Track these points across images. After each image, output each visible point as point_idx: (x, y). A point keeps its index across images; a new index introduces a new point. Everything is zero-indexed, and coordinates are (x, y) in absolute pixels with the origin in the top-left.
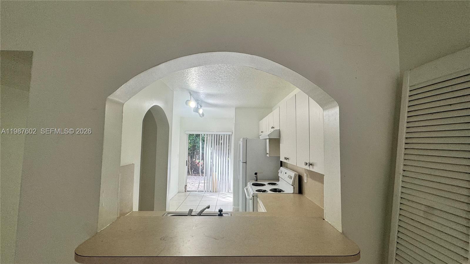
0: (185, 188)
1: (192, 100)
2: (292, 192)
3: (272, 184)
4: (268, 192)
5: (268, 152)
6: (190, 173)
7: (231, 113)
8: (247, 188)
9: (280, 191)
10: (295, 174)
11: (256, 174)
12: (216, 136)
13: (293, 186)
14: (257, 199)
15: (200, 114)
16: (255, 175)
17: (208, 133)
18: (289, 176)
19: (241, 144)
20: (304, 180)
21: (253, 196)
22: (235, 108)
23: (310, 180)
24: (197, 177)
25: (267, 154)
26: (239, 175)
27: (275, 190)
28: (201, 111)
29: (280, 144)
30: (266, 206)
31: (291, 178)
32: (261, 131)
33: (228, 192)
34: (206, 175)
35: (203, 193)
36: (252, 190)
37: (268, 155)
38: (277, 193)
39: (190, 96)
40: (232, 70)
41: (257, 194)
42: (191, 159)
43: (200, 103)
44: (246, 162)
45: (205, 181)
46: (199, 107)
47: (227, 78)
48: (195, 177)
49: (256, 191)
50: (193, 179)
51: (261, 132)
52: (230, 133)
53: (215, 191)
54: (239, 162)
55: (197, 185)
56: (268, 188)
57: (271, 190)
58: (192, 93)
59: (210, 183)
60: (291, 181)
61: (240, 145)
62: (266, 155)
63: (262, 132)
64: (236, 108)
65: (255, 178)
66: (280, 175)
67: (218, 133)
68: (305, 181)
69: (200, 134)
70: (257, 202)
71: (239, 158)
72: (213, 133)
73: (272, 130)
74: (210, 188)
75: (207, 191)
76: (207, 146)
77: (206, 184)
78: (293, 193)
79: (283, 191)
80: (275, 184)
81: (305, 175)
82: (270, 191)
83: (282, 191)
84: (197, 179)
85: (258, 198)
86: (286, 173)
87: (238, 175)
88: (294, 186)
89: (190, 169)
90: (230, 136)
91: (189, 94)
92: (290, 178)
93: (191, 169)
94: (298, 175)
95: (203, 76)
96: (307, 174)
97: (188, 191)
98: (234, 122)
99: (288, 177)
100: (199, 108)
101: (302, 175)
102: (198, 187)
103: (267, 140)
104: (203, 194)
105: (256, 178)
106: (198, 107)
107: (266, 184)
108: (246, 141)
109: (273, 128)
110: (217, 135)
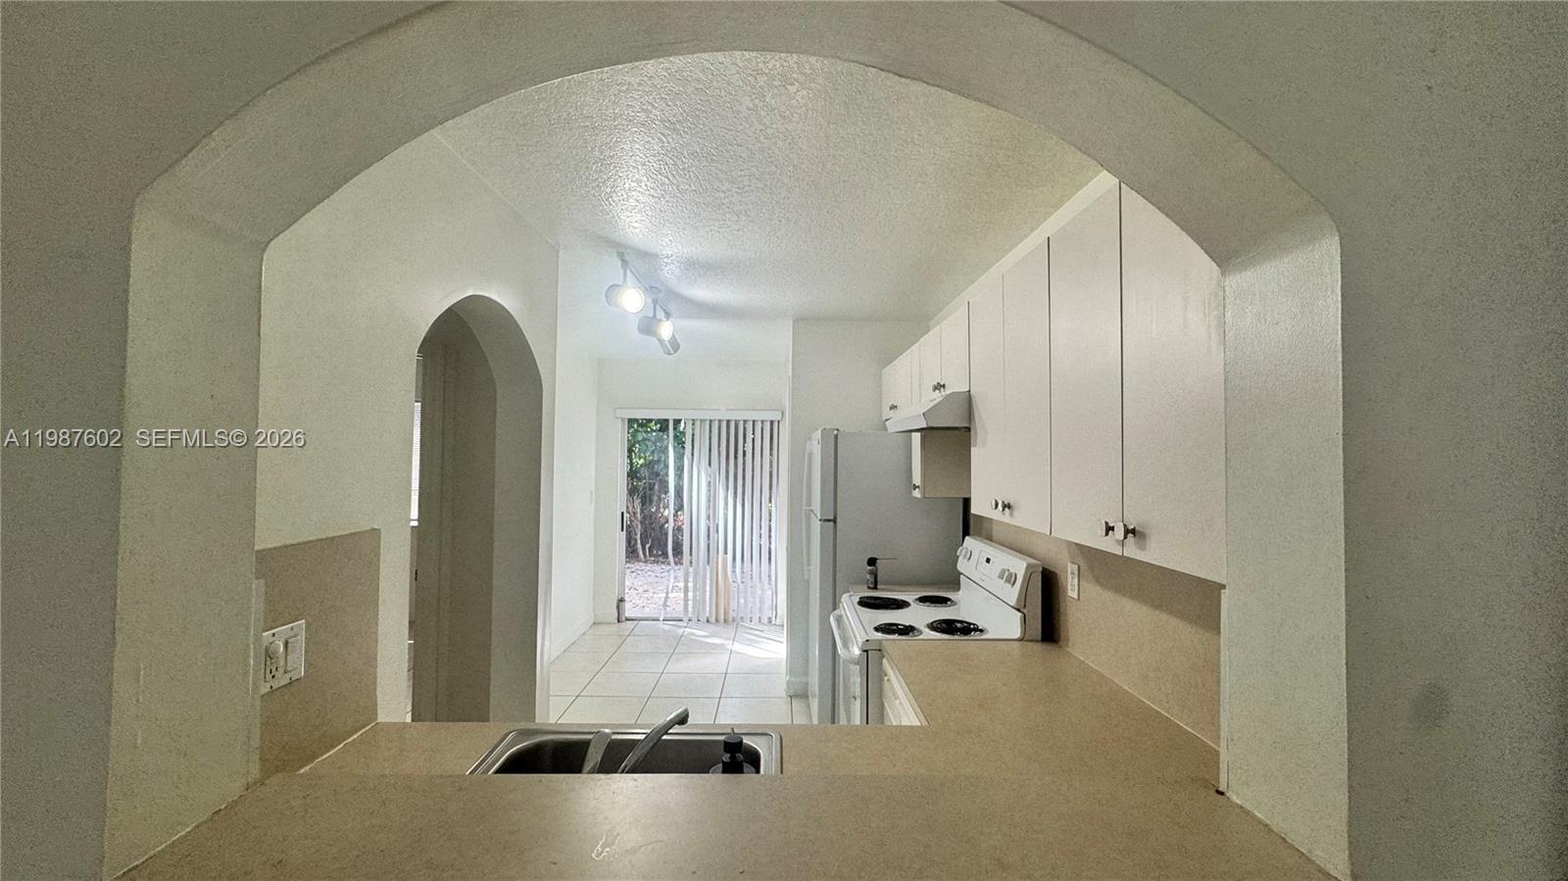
0: (618, 607)
1: (629, 285)
2: (1017, 633)
3: (933, 603)
4: (921, 633)
5: (917, 480)
6: (641, 553)
7: (780, 341)
8: (841, 616)
9: (967, 629)
10: (1029, 566)
11: (872, 562)
12: (724, 424)
13: (1019, 610)
14: (881, 663)
15: (661, 341)
16: (869, 568)
17: (697, 415)
18: (1003, 571)
19: (815, 451)
20: (1066, 591)
21: (867, 651)
22: (791, 321)
23: (1092, 590)
24: (663, 566)
25: (915, 487)
26: (809, 565)
27: (948, 627)
28: (666, 330)
29: (972, 449)
30: (920, 697)
31: (1011, 579)
32: (891, 404)
33: (770, 622)
34: (691, 563)
35: (680, 627)
36: (858, 625)
37: (917, 494)
38: (956, 637)
39: (622, 271)
40: (780, 143)
41: (880, 641)
42: (643, 505)
43: (663, 299)
44: (835, 519)
45: (686, 582)
46: (660, 314)
47: (760, 185)
48: (656, 567)
49: (877, 629)
50: (649, 576)
51: (891, 409)
52: (776, 416)
53: (722, 617)
54: (808, 519)
55: (660, 595)
56: (918, 616)
57: (933, 627)
58: (627, 255)
59: (705, 591)
60: (1012, 594)
61: (810, 455)
62: (911, 493)
63: (893, 407)
64: (799, 320)
65: (868, 576)
66: (962, 565)
67: (733, 416)
68: (1072, 593)
69: (667, 420)
70: (882, 674)
71: (809, 504)
72: (716, 416)
73: (938, 396)
74: (704, 608)
75: (695, 619)
76: (693, 459)
77: (690, 594)
78: (1020, 640)
79: (981, 631)
80: (943, 601)
81: (1071, 568)
82: (927, 630)
83: (977, 629)
84: (662, 575)
85: (883, 657)
86: (988, 560)
87: (805, 563)
88: (1025, 611)
89: (639, 542)
90: (776, 424)
91: (620, 262)
92: (1008, 580)
93: (641, 542)
94: (1041, 569)
95: (667, 177)
96: (1079, 567)
97: (627, 619)
98: (790, 374)
99: (1001, 576)
100: (660, 320)
101: (1057, 572)
102: (665, 605)
103: (913, 434)
104: (682, 630)
105: (872, 580)
106: (655, 315)
107: (911, 602)
108: (834, 440)
109: (939, 387)
110: (728, 422)
